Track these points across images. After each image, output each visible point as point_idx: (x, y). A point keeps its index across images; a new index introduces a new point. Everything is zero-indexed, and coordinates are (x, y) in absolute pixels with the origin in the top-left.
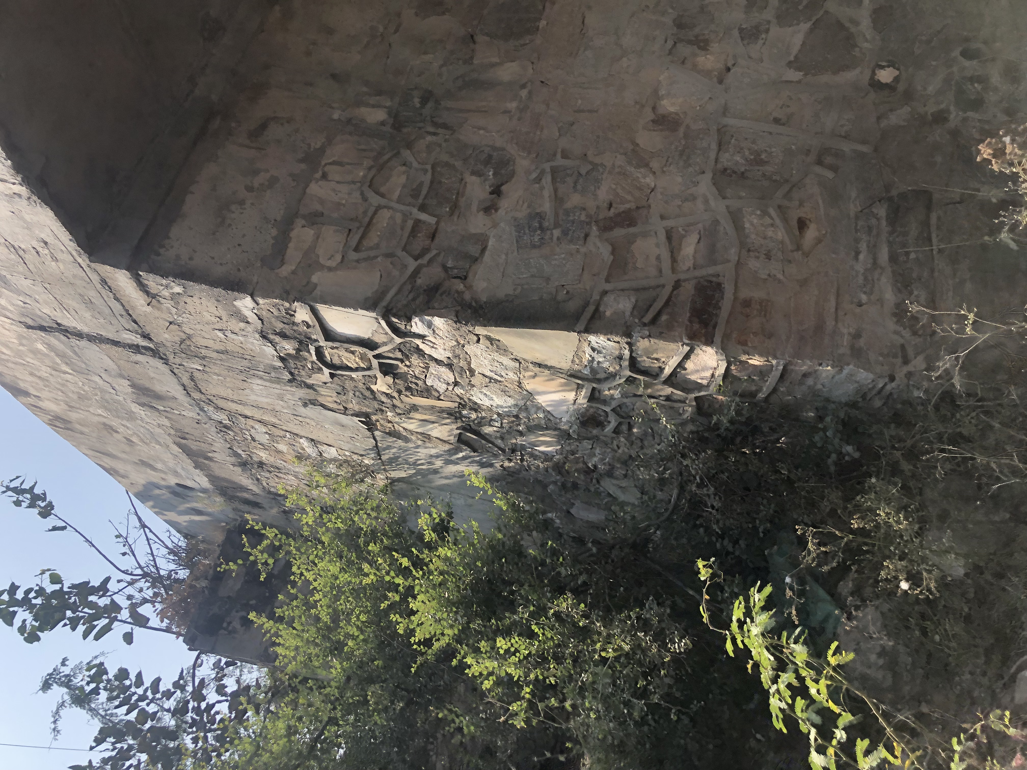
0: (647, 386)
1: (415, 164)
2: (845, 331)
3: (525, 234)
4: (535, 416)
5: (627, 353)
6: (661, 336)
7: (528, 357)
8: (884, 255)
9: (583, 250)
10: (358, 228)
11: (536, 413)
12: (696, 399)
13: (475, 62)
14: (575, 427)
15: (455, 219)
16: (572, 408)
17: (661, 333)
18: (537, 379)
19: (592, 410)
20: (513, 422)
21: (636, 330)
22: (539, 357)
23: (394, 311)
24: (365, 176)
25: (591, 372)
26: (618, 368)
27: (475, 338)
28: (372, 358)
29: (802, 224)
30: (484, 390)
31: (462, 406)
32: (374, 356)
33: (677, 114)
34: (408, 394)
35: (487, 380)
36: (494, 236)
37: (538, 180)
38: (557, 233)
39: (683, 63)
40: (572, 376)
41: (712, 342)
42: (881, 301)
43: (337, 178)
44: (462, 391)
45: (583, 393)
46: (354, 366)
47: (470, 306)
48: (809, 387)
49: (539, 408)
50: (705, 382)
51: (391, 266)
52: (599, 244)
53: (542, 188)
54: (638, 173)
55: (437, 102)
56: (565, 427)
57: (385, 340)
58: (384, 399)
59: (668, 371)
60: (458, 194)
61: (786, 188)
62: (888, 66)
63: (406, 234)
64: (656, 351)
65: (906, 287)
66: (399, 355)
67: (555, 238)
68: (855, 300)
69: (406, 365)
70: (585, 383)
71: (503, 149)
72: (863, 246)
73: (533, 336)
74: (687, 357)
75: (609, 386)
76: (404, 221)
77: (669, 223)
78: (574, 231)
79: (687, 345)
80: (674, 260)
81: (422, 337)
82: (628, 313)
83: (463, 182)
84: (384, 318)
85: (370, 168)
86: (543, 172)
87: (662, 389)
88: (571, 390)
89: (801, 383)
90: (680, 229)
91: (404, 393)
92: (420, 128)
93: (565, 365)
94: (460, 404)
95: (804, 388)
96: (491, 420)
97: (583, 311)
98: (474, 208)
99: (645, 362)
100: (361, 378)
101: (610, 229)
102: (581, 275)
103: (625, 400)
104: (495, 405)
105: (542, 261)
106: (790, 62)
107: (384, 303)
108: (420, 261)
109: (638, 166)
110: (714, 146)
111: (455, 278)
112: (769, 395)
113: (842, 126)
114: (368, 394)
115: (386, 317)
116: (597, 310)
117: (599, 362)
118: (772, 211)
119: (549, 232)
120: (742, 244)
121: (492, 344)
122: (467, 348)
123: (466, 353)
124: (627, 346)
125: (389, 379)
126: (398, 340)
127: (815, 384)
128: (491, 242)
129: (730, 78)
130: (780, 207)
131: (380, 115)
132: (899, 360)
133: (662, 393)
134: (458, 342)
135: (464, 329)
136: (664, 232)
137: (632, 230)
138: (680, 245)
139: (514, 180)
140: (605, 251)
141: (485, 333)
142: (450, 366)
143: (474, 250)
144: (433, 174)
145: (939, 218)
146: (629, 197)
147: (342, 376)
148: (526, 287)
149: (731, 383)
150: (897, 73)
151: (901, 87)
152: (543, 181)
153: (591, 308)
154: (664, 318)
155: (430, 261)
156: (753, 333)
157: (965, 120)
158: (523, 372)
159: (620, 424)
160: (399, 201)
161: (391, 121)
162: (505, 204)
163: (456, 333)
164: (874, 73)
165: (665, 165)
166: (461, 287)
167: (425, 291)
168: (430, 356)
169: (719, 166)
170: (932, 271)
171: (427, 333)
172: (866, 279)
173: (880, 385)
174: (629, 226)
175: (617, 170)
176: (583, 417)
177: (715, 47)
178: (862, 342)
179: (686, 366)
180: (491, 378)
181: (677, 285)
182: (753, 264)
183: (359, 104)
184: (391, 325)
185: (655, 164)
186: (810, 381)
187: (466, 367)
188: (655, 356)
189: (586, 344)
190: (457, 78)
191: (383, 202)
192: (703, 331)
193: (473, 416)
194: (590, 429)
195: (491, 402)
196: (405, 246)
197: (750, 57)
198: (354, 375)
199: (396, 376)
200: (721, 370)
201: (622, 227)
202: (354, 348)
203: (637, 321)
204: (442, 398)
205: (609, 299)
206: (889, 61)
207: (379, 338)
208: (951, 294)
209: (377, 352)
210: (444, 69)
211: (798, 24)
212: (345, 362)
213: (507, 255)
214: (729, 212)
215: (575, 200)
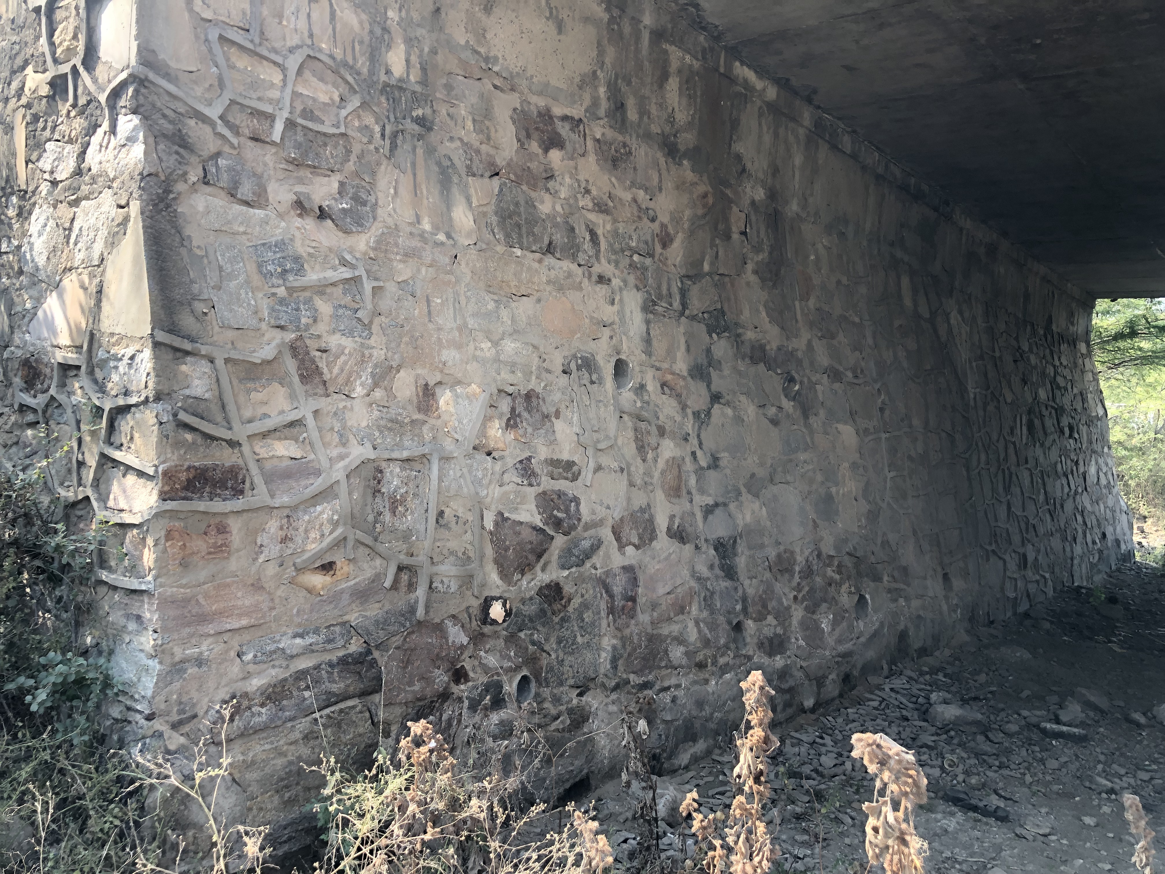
0: (93, 433)
1: (344, 113)
2: (204, 648)
3: (275, 252)
4: (26, 297)
5: (133, 400)
6: (164, 437)
7: (110, 274)
8: (304, 663)
9: (264, 326)
10: (252, 41)
11: (31, 298)
12: (87, 498)
13: (470, 178)
14: (19, 353)
15: (282, 166)
16: (47, 344)
17: (167, 437)
18: (81, 291)
19: (48, 371)
20: (12, 268)
21: (166, 406)
22: (112, 290)
23: (143, 90)
24: (320, 50)
25: (102, 360)
26: (113, 393)
27: (123, 202)
28: (71, 63)
29: (328, 567)
30: (51, 223)
31: (23, 195)
32: (74, 66)
33: (437, 408)
34: (28, 118)
35: (67, 225)
36: (267, 215)
37: (344, 263)
38: (281, 292)
39: (491, 406)
40: (92, 335)
41: (164, 500)
42: (247, 676)
43: (314, 16)
44: (43, 194)
45: (70, 355)
46: (56, 39)
47: (167, 191)
48: (125, 627)
49: (39, 301)
50: (111, 503)
51: (207, 85)
52: (274, 344)
53: (334, 268)
54: (366, 378)
55: (420, 137)
56: (17, 341)
57: (100, 81)
58: (15, 85)
59: (117, 455)
60: (315, 167)
61: (369, 541)
62: (506, 611)
63: (254, 104)
64: (143, 436)
65: (269, 698)
66: (82, 101)
67: (274, 290)
68: (244, 648)
69: (69, 112)
70: (85, 356)
71: (375, 218)
72: (310, 640)
73: (139, 278)
74: (141, 474)
75: (86, 387)
76: (270, 101)
77: (310, 421)
78: (286, 312)
79: (156, 471)
80: (264, 435)
81: (113, 130)
82: (187, 392)
83: (330, 173)
84: (130, 75)
85: (332, 57)
86: (353, 267)
87: (92, 454)
88: (73, 340)
89: (128, 616)
90: (305, 435)
91: (28, 112)
92: (388, 118)
93: (107, 324)
94: (26, 192)
95: (123, 621)
96: (9, 238)
97: (183, 337)
98: (299, 188)
99: (126, 424)
100: (40, 50)
101: (295, 356)
102: (230, 327)
103: (69, 411)
104: (32, 240)
105: (242, 278)
106: (502, 514)
107: (151, 76)
108: (219, 122)
109: (373, 375)
110: (405, 454)
111: (204, 169)
112: (106, 583)
113: (442, 582)
114: (19, 61)
115: (133, 78)
116: (187, 353)
117: (116, 368)
118: (339, 531)
119: (281, 282)
120: (295, 508)
121: (118, 225)
122: (107, 194)
123: (100, 193)
124: (142, 398)
125: (45, 90)
126: (103, 98)
127: (130, 633)
128: (259, 213)
129: (480, 456)
130: (345, 539)
131: (398, 68)
132: (175, 717)
133: (87, 455)
134: (114, 179)
135: (134, 186)
136: (300, 416)
137: (296, 379)
138: (286, 438)
139: (340, 234)
140: (267, 352)
141: (133, 214)
142: (78, 172)
143: (246, 190)
144: (334, 135)
145: (353, 707)
146: (336, 371)
147: (40, 24)
148: (205, 261)
149: (115, 535)
150: (500, 621)
151: (487, 629)
152: (344, 269)
153: (187, 346)
154: (189, 437)
155: (223, 137)
156: (184, 545)
157: (460, 700)
158: (86, 271)
159: (35, 411)
160: (295, 95)
161: (393, 82)
162: (309, 223)
163: (126, 176)
164: (497, 599)
165: (378, 406)
166: (193, 178)
167: (180, 130)
168: (89, 144)
169: (384, 464)
170: (292, 719)
171: (119, 136)
172: (273, 652)
173: (139, 707)
174: (302, 377)
175: (367, 352)
176: (36, 361)
177: (511, 436)
178: (192, 670)
179: (129, 477)
180: (70, 229)
181: (233, 444)
182: (273, 526)
183: (409, 41)
184: (122, 86)
185: (378, 394)
186: (132, 626)
187: (80, 194)
188: (136, 435)
189: (137, 347)
190: (450, 159)
191: (292, 73)
192: (177, 486)
193: (11, 212)
194: (20, 373)
195: (35, 235)
196: (238, 103)
197: (503, 473)
198: (43, 40)
199: (51, 98)
200: (128, 519)
201: (299, 368)
202: (82, 37)
203: (179, 404)
204: (30, 165)
205: (205, 367)
206: (511, 609)
207: (101, 71)
208: (267, 747)
209: (81, 69)
210: (458, 143)
211: (539, 513)
212: (61, 27)
213: (245, 233)
214: (332, 486)
215: (324, 308)
